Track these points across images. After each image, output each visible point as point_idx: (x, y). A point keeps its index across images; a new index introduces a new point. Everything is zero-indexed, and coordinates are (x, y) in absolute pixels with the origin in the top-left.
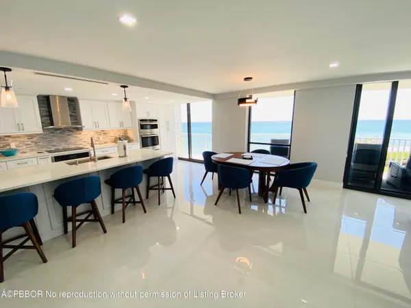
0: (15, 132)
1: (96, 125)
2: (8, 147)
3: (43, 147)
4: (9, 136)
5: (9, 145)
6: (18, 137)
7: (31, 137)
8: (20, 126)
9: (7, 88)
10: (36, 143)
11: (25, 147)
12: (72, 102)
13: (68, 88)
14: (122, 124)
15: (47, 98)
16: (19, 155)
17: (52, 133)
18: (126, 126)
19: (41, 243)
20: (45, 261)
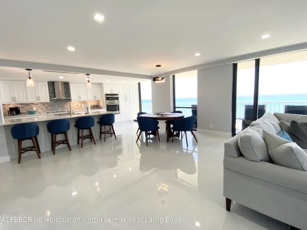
0: (35, 101)
1: (79, 97)
2: (32, 110)
3: (50, 110)
4: (33, 104)
5: (32, 108)
6: (37, 104)
7: (43, 104)
8: (38, 98)
9: (30, 78)
10: (46, 108)
11: (40, 110)
12: (66, 85)
13: (61, 77)
14: (95, 97)
15: (53, 83)
16: (37, 114)
17: (55, 102)
18: (98, 98)
19: (40, 152)
20: (39, 158)
